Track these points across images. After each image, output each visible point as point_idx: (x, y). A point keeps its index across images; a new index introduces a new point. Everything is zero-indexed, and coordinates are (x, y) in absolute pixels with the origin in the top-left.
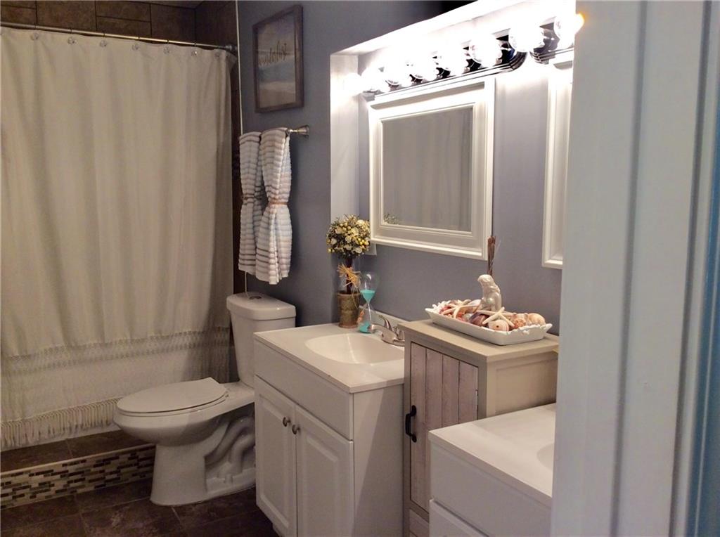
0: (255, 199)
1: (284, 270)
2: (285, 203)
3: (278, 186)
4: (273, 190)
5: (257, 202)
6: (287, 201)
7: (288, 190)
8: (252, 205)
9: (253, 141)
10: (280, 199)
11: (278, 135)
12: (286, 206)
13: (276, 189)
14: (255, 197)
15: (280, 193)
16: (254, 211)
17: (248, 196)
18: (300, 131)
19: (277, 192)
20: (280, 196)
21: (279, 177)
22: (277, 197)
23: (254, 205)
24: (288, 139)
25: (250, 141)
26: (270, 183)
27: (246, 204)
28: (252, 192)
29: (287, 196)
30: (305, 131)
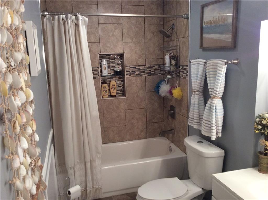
0: (200, 92)
1: (219, 133)
2: (220, 98)
3: (218, 90)
4: (215, 92)
5: (200, 94)
6: (221, 97)
7: (222, 91)
8: (198, 95)
9: (201, 64)
10: (218, 96)
11: (220, 64)
12: (220, 99)
13: (217, 91)
14: (200, 91)
15: (219, 93)
16: (199, 98)
17: (195, 91)
18: (234, 62)
19: (217, 93)
20: (219, 95)
21: (219, 86)
22: (217, 95)
23: (199, 96)
24: (226, 66)
25: (198, 64)
26: (212, 87)
27: (194, 95)
28: (198, 89)
29: (222, 94)
30: (237, 62)
